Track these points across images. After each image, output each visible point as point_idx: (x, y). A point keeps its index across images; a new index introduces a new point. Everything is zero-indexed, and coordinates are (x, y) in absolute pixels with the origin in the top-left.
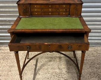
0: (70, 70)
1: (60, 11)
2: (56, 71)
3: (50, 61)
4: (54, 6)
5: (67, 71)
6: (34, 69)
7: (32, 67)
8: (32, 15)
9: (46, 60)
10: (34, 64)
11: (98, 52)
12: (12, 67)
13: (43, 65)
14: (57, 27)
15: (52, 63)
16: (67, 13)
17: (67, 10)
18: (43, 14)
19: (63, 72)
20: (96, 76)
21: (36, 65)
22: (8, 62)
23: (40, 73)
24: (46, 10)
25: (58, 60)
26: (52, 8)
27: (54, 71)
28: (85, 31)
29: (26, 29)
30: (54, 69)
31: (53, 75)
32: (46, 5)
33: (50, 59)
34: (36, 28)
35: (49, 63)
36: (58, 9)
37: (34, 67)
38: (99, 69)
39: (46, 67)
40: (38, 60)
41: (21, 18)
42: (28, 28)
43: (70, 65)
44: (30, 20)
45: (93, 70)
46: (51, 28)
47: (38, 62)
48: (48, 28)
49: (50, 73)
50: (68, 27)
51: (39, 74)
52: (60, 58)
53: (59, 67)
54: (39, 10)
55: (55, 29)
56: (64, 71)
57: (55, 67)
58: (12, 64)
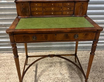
0: (72, 75)
1: (64, 10)
2: (58, 76)
3: (51, 66)
4: (57, 4)
5: (70, 76)
6: (34, 75)
7: (32, 74)
8: (32, 15)
9: (46, 65)
10: (34, 71)
11: (99, 55)
12: (9, 74)
13: (43, 71)
14: (63, 26)
15: (53, 68)
16: (72, 13)
17: (71, 8)
18: (44, 14)
19: (65, 77)
20: (101, 80)
21: (36, 71)
22: (5, 70)
23: (41, 79)
24: (47, 9)
25: (58, 65)
26: (54, 6)
27: (56, 77)
28: (97, 30)
29: (28, 29)
30: (56, 74)
31: (56, 80)
32: (48, 4)
33: (50, 64)
34: (40, 28)
35: (50, 69)
36: (61, 8)
37: (34, 73)
38: (103, 72)
39: (46, 73)
40: (38, 66)
41: (20, 19)
42: (30, 28)
43: (72, 70)
44: (30, 20)
45: (97, 74)
46: (57, 28)
47: (38, 68)
48: (53, 27)
49: (52, 79)
50: (75, 26)
51: (40, 81)
52: (61, 63)
53: (60, 73)
54: (41, 9)
55: (62, 29)
56: (67, 76)
57: (57, 73)
58: (9, 72)
